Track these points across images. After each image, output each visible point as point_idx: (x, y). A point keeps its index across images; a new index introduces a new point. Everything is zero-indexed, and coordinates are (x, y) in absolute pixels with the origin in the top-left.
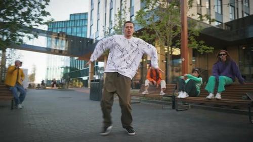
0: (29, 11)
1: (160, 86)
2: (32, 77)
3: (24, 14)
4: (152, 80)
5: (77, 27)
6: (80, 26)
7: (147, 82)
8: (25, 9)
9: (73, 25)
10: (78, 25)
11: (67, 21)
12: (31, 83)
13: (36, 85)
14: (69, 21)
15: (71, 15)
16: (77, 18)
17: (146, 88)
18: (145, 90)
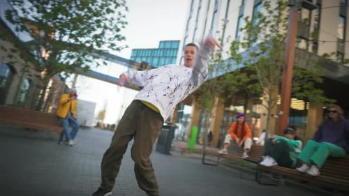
0: (103, 33)
1: (243, 145)
2: (102, 115)
3: (96, 37)
4: (235, 136)
5: (166, 57)
6: (169, 57)
7: (228, 139)
8: (99, 31)
9: (161, 55)
10: (168, 55)
11: (155, 49)
12: (101, 121)
13: (106, 126)
14: (158, 50)
15: (161, 42)
16: (168, 46)
17: (225, 146)
18: (223, 148)
